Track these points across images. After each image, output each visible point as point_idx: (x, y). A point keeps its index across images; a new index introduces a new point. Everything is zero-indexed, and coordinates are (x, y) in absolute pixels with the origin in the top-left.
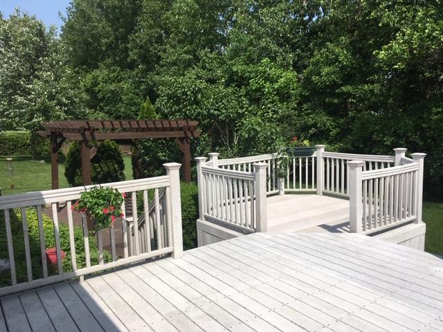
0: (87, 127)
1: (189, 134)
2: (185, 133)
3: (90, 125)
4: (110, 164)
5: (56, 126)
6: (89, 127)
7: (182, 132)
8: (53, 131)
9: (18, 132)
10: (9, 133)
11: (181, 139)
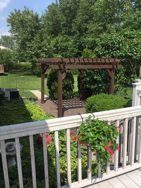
0: (62, 62)
1: (115, 67)
2: (113, 66)
3: (63, 61)
4: (68, 80)
5: (44, 61)
6: (63, 62)
7: (111, 65)
8: (43, 63)
9: (27, 63)
10: (23, 63)
11: (110, 70)
